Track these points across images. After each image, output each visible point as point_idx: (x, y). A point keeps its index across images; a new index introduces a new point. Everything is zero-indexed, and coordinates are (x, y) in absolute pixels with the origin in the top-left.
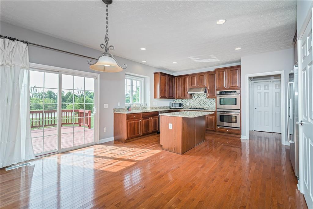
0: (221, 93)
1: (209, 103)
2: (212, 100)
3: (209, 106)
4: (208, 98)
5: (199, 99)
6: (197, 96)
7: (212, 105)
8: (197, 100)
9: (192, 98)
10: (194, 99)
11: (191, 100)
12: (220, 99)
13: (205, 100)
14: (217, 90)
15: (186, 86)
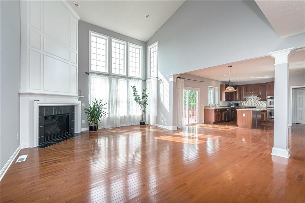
0: (270, 97)
1: (260, 104)
2: (262, 102)
3: (260, 106)
4: (259, 100)
5: (252, 101)
6: (250, 99)
7: (262, 105)
8: (250, 102)
9: (246, 100)
10: (248, 101)
11: (245, 101)
12: (270, 101)
13: (257, 102)
14: (268, 96)
15: (242, 92)
